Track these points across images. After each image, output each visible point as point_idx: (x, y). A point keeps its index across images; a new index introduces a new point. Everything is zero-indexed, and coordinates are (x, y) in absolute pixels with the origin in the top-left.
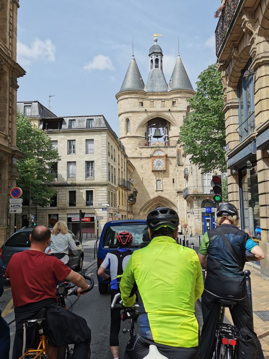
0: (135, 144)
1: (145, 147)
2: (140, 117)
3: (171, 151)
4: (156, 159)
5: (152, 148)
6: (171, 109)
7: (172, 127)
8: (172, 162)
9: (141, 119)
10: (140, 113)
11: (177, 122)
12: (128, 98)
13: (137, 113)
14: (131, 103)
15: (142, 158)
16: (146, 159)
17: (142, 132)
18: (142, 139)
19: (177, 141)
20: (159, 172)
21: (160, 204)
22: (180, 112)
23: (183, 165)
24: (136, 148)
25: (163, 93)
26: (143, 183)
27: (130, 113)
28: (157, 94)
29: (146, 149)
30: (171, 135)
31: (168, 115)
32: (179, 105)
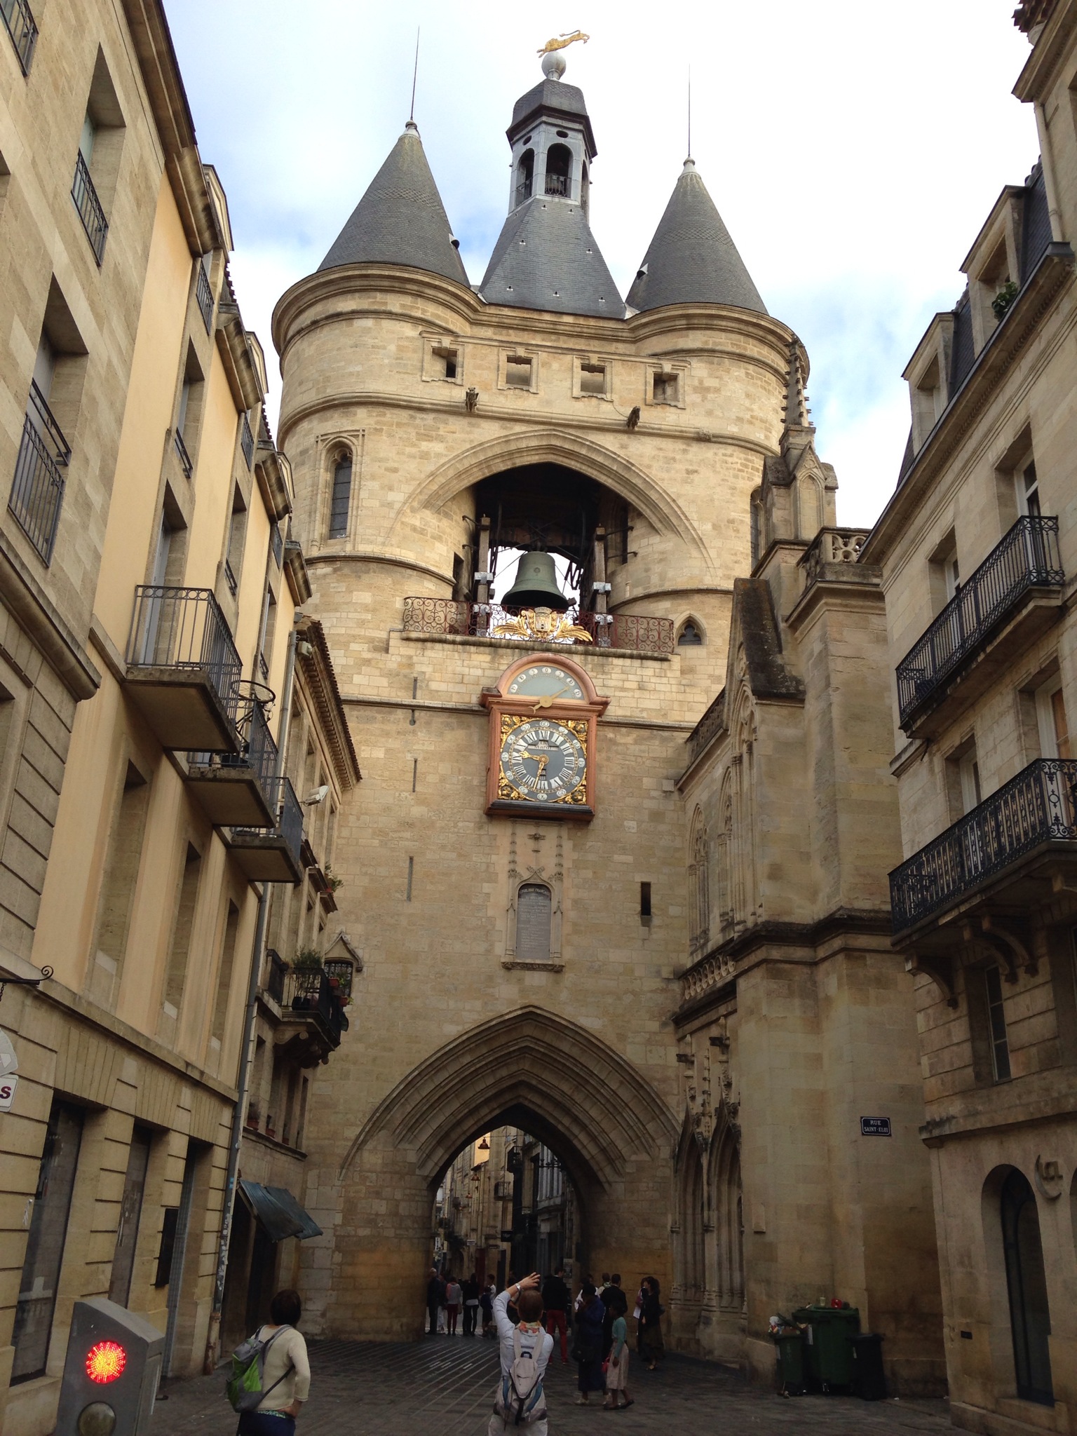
0: (374, 611)
1: (450, 637)
2: (431, 445)
3: (635, 685)
4: (525, 727)
5: (501, 651)
6: (646, 417)
7: (643, 536)
8: (639, 760)
9: (438, 455)
10: (430, 417)
11: (680, 502)
12: (353, 312)
13: (412, 417)
14: (373, 347)
15: (417, 713)
16: (453, 720)
17: (437, 544)
18: (429, 588)
19: (677, 625)
20: (537, 825)
21: (534, 1082)
22: (703, 445)
23: (804, 693)
24: (380, 640)
25: (592, 322)
26: (409, 898)
27: (361, 413)
28: (554, 323)
29: (456, 654)
30: (634, 586)
31: (621, 453)
32: (696, 398)
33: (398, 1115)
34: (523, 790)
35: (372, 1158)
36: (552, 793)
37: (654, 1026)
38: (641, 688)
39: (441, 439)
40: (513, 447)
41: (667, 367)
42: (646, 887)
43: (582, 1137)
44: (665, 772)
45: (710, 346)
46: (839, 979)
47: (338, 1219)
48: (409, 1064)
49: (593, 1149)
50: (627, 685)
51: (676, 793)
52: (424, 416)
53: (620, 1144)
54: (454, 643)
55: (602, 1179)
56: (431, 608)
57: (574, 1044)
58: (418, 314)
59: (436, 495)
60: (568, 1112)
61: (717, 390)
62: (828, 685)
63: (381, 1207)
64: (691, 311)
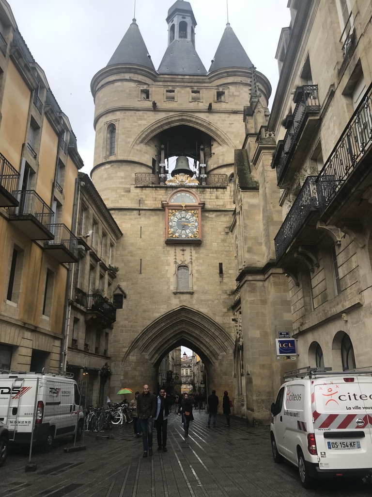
0: (125, 178)
1: (151, 185)
2: (141, 122)
3: (215, 197)
4: (177, 213)
5: (168, 189)
6: (215, 106)
7: (216, 147)
8: (217, 222)
9: (144, 125)
10: (141, 112)
11: (228, 134)
12: (114, 81)
13: (135, 113)
14: (121, 91)
15: (141, 212)
16: (153, 213)
17: (146, 155)
18: (143, 170)
19: (228, 176)
20: (183, 246)
21: (187, 331)
22: (235, 115)
23: (259, 186)
24: (128, 188)
25: (195, 77)
26: (141, 273)
27: (118, 113)
28: (183, 79)
29: (153, 191)
30: (214, 164)
31: (207, 119)
32: (231, 99)
33: (141, 343)
34: (177, 234)
35: (133, 358)
36: (187, 236)
37: (225, 310)
38: (217, 198)
39: (145, 119)
40: (170, 120)
41: (221, 89)
42: (221, 264)
43: (204, 348)
44: (226, 226)
45: (235, 81)
46: (271, 285)
47: (122, 377)
48: (143, 327)
49: (208, 352)
50: (212, 197)
51: (230, 233)
52: (139, 112)
53: (217, 350)
54: (152, 187)
55: (211, 361)
56: (144, 176)
57: (199, 318)
58: (136, 79)
59: (144, 139)
60: (198, 340)
61: (238, 96)
62: (265, 181)
63: (137, 373)
64: (228, 70)
